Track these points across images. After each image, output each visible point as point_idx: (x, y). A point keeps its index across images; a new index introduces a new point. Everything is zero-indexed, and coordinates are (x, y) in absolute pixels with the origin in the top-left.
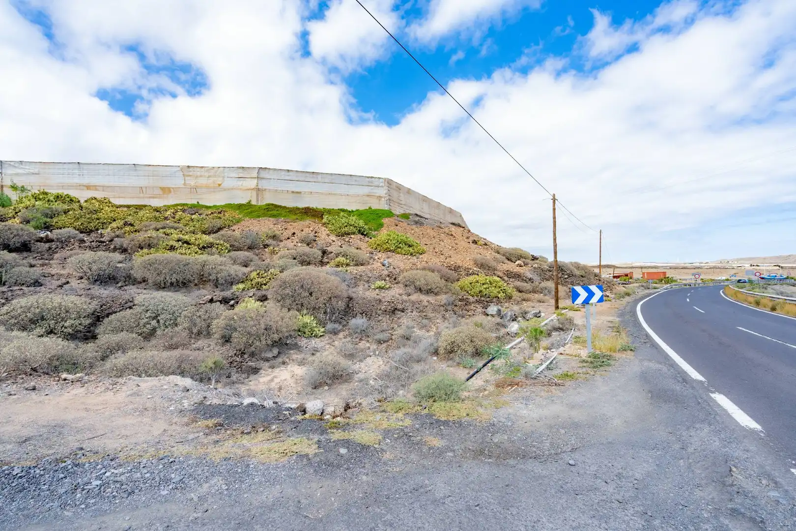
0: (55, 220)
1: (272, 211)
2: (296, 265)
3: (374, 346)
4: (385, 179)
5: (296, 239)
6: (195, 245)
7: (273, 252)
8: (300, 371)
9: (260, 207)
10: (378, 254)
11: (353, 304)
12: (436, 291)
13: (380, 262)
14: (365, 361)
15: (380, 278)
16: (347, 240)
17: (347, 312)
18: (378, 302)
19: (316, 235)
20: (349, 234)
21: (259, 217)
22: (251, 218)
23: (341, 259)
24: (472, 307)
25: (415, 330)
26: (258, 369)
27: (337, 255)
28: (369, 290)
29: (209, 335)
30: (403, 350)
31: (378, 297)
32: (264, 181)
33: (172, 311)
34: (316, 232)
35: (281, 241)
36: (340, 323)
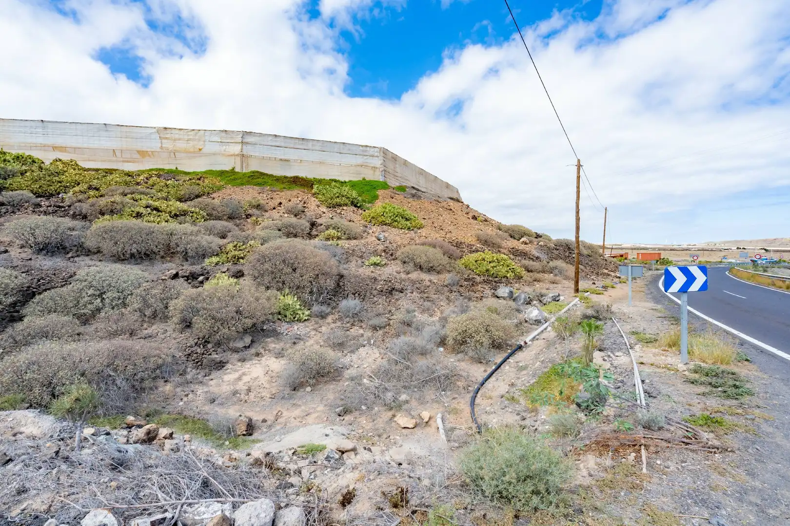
0: (9, 181)
1: (257, 178)
2: (280, 237)
3: (369, 334)
4: (381, 148)
5: (282, 209)
6: (165, 212)
7: (256, 223)
8: (276, 365)
9: (245, 174)
10: (372, 227)
11: (344, 283)
12: (438, 269)
13: (375, 237)
14: (357, 353)
15: (375, 253)
16: (339, 211)
17: (337, 291)
18: (373, 280)
19: (305, 205)
20: (340, 206)
21: (242, 184)
22: (233, 186)
23: (331, 232)
24: (479, 287)
25: (416, 314)
26: (224, 363)
27: (327, 228)
28: (362, 266)
29: (166, 318)
30: (403, 339)
31: (373, 274)
32: (249, 147)
33: (121, 288)
34: (305, 203)
35: (266, 211)
36: (329, 304)
